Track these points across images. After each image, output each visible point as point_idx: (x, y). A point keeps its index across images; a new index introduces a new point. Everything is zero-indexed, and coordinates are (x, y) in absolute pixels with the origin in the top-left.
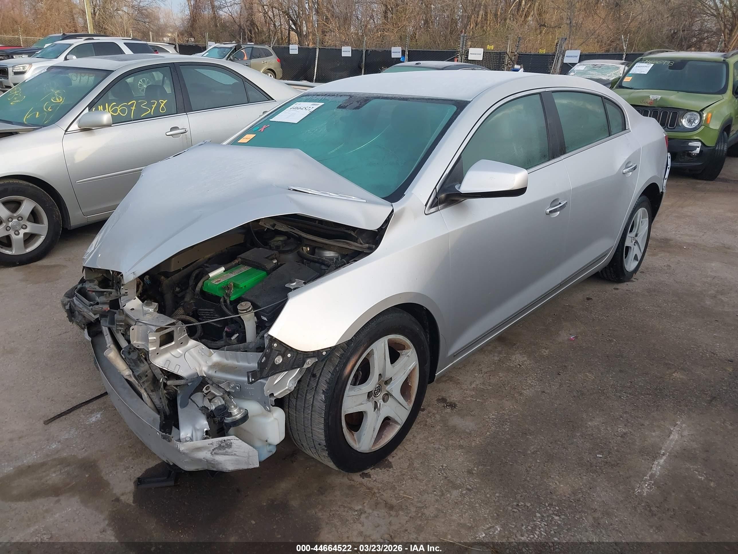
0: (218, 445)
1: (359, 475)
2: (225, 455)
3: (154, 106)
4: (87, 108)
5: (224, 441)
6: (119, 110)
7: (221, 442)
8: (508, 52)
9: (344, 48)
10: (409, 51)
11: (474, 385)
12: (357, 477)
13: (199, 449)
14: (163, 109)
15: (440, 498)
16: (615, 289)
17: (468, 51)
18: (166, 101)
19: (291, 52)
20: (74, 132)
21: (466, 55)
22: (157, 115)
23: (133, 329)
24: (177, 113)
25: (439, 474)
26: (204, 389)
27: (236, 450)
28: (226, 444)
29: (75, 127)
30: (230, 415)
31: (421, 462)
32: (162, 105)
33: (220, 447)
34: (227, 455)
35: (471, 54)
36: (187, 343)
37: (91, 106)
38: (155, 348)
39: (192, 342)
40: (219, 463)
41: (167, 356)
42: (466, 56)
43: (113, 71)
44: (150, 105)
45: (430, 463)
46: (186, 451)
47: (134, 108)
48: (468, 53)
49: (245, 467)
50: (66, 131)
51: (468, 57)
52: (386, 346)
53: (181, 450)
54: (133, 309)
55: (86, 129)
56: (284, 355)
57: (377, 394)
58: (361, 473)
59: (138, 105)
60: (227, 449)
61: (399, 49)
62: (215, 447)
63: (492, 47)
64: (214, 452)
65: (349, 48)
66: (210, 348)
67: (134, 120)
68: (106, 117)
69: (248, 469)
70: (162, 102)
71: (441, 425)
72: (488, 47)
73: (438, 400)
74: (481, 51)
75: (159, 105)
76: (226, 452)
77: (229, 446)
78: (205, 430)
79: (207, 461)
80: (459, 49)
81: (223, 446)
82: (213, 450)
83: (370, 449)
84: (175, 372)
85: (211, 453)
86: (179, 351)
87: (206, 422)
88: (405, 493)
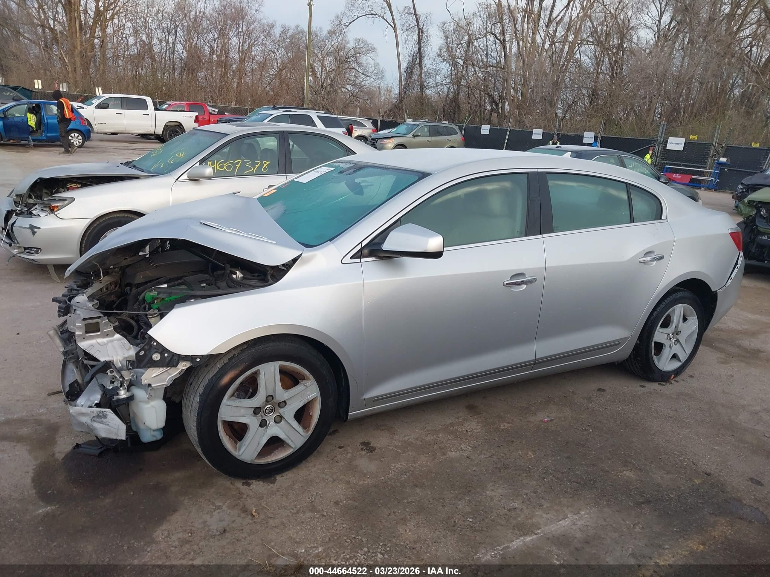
0: (97, 415)
1: (242, 482)
2: (101, 423)
3: (257, 166)
4: (199, 163)
5: (102, 411)
6: (225, 166)
7: (100, 412)
8: (714, 144)
9: (535, 131)
10: (602, 137)
11: (406, 438)
12: (239, 484)
13: (83, 414)
14: (265, 169)
15: (292, 515)
16: (641, 386)
17: (668, 141)
18: (269, 162)
19: (483, 132)
20: (184, 181)
21: (664, 144)
22: (259, 173)
23: (70, 316)
24: (277, 174)
25: (309, 498)
26: (108, 372)
27: (110, 421)
28: (103, 415)
29: (185, 177)
30: (118, 394)
31: (302, 485)
32: (265, 165)
33: (98, 416)
34: (103, 424)
35: (670, 143)
36: (114, 335)
37: (201, 162)
38: (81, 333)
39: (117, 336)
40: (95, 429)
41: (93, 341)
42: (664, 146)
43: (229, 134)
44: (253, 165)
45: (309, 488)
46: (73, 414)
47: (239, 165)
48: (667, 142)
49: (114, 437)
50: (177, 179)
51: (666, 146)
52: (276, 370)
53: (70, 412)
54: (78, 302)
55: (194, 179)
56: (162, 354)
57: (269, 414)
58: (244, 481)
59: (243, 164)
60: (103, 419)
61: (592, 134)
62: (95, 415)
63: (696, 137)
64: (93, 420)
65: (541, 131)
66: (131, 344)
67: (237, 176)
68: (209, 171)
69: (117, 440)
70: (265, 163)
71: (346, 462)
72: (692, 137)
73: (363, 444)
74: (682, 141)
75: (262, 165)
76: (102, 421)
77: (105, 416)
78: (96, 402)
79: (88, 425)
80: (657, 137)
81: (101, 416)
82: (93, 417)
83: (252, 460)
84: (95, 355)
85: (91, 421)
86: (105, 340)
87: (99, 397)
88: (267, 504)
